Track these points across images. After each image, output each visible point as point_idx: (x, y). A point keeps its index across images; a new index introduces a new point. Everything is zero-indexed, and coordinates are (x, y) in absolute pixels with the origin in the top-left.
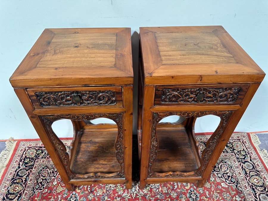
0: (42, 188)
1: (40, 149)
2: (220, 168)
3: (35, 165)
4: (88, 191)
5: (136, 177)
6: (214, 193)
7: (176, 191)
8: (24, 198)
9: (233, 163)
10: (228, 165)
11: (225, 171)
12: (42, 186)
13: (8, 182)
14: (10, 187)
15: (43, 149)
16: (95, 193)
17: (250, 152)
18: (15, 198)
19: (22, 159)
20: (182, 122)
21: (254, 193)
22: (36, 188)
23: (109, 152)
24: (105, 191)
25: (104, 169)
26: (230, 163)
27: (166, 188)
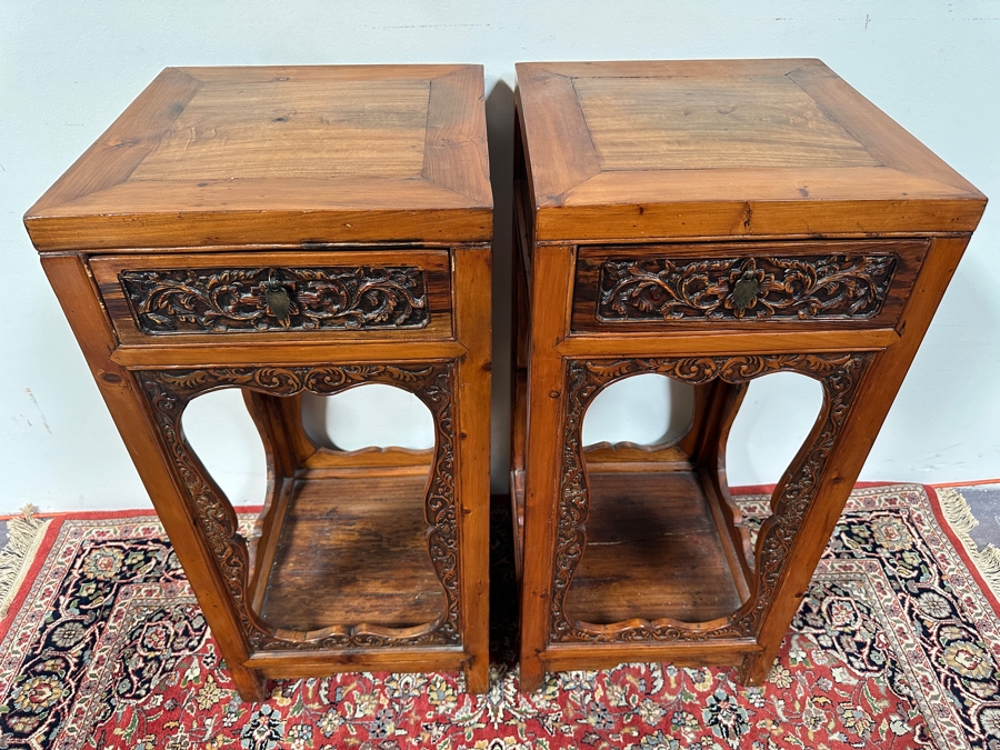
0: (143, 692)
1: (140, 547)
2: (825, 614)
3: (117, 608)
4: (321, 703)
5: (505, 649)
6: (808, 707)
7: (660, 701)
8: (72, 730)
9: (874, 597)
10: (856, 602)
11: (846, 625)
12: (144, 684)
13: (11, 671)
14: (17, 689)
15: (151, 548)
16: (349, 707)
17: (938, 555)
18: (35, 730)
19: (69, 585)
20: (680, 439)
21: (960, 706)
22: (118, 692)
23: (400, 552)
24: (385, 702)
25: (382, 612)
26: (862, 596)
27: (622, 687)
